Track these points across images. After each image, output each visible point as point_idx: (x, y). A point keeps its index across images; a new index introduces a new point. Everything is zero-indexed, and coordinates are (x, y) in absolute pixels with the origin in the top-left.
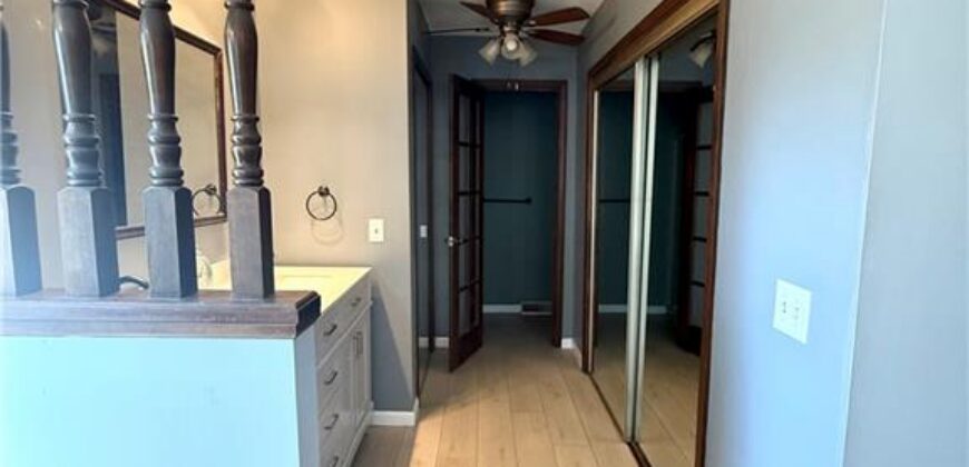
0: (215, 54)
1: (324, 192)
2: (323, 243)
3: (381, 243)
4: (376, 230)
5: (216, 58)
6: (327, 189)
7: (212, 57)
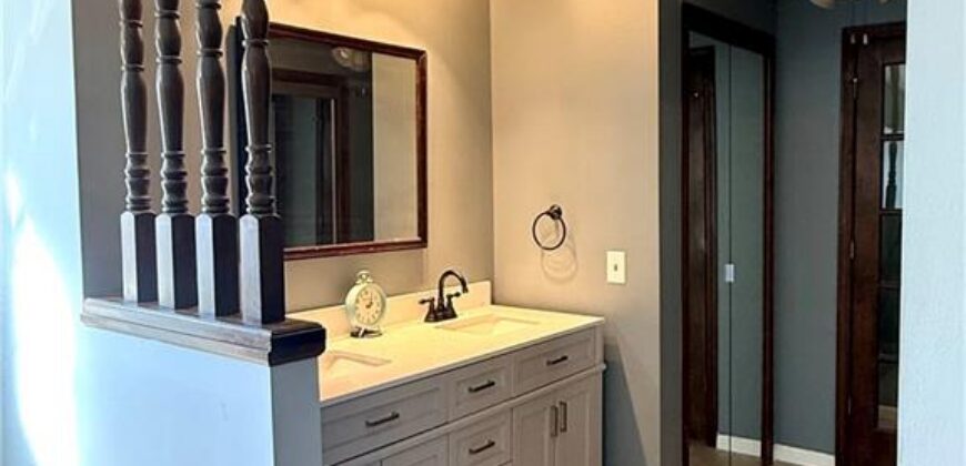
0: (417, 59)
1: (555, 214)
2: (552, 279)
3: (620, 284)
4: (616, 267)
5: (417, 63)
6: (559, 212)
7: (414, 62)
